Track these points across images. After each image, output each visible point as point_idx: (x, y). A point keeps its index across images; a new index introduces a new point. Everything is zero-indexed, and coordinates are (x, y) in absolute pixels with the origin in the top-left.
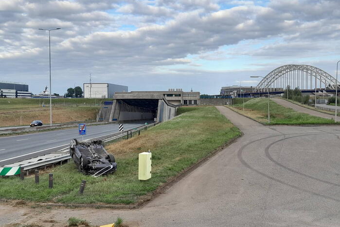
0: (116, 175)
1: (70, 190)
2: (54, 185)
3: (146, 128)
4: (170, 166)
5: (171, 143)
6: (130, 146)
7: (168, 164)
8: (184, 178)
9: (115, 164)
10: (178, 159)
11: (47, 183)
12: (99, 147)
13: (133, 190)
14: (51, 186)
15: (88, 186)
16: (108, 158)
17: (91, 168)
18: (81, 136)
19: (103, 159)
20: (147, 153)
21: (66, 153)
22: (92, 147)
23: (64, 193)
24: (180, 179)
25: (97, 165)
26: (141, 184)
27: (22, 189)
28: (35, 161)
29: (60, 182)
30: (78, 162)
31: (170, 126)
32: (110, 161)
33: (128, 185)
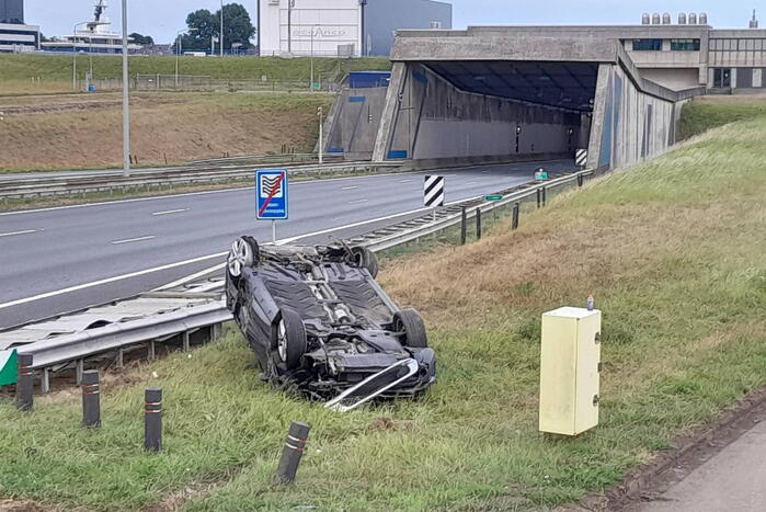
0: (433, 403)
1: (237, 466)
2: (166, 440)
3: (541, 196)
4: (681, 375)
5: (673, 268)
6: (481, 274)
7: (667, 365)
8: (751, 434)
9: (427, 353)
10: (712, 341)
11: (137, 428)
12: (352, 275)
13: (517, 479)
14: (153, 441)
15: (314, 449)
16: (395, 325)
17: (322, 370)
18: (267, 222)
19: (374, 332)
20: (582, 312)
21: (206, 296)
22: (324, 273)
23: (212, 476)
24: (733, 438)
25: (348, 357)
26: (554, 455)
27: (31, 452)
28: (75, 327)
29: (193, 425)
30: (260, 339)
31: (658, 186)
32: (403, 340)
33: (492, 453)
